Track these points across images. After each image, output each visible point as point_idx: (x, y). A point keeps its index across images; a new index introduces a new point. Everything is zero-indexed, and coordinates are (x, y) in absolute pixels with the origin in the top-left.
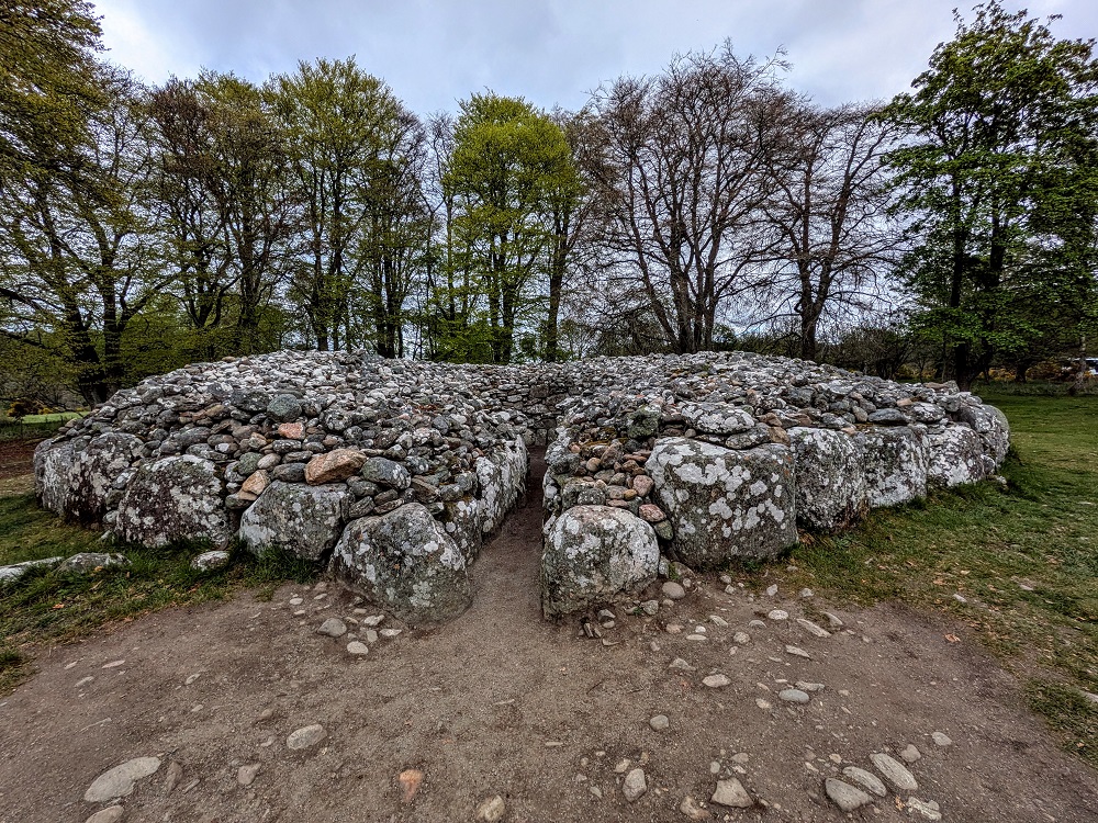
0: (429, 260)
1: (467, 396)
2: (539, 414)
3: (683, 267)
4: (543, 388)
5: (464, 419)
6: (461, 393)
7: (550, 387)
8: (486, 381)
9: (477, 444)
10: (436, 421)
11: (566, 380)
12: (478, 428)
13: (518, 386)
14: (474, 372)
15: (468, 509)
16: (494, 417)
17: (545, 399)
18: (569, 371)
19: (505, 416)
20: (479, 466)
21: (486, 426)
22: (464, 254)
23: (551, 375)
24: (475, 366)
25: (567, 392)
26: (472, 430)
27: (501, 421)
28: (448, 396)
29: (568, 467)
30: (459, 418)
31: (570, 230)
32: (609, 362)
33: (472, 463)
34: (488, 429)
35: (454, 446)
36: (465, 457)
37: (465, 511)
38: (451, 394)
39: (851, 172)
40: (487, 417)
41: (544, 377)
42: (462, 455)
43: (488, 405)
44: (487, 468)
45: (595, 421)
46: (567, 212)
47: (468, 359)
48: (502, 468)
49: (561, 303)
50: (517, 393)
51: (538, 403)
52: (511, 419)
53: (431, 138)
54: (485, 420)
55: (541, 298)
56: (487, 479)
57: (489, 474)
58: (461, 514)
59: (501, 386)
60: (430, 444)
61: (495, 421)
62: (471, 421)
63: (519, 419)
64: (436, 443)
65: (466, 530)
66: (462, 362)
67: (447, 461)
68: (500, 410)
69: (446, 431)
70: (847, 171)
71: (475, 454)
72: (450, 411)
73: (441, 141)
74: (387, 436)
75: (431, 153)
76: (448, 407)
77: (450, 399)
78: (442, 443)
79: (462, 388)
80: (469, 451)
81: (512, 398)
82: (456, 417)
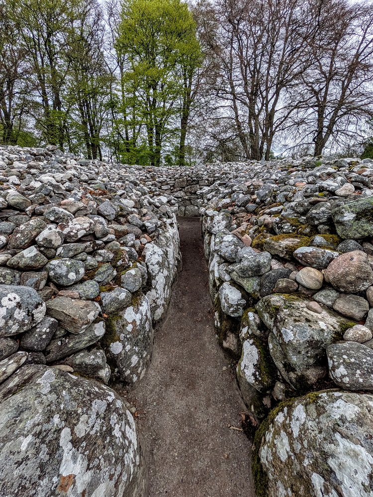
0: (112, 105)
1: (136, 184)
2: (181, 198)
3: (257, 111)
4: (183, 181)
5: (132, 203)
6: (131, 182)
7: (187, 181)
8: (148, 176)
9: (144, 229)
10: (102, 207)
11: (197, 176)
12: (144, 211)
13: (168, 180)
14: (140, 170)
15: (138, 316)
16: (156, 200)
17: (184, 188)
18: (198, 171)
19: (164, 199)
20: (148, 254)
21: (151, 208)
22: (131, 98)
23: (188, 173)
24: (141, 167)
25: (198, 183)
26: (140, 213)
27: (162, 203)
28: (120, 184)
29: (259, 271)
30: (128, 203)
31: (193, 88)
32: (222, 166)
33: (141, 251)
34: (152, 211)
35: (120, 235)
36: (133, 246)
37: (134, 322)
38: (124, 182)
39: (361, 50)
40: (151, 200)
41: (183, 174)
42: (129, 244)
43: (151, 192)
44: (156, 256)
45: (244, 207)
46: (190, 77)
47: (137, 163)
48: (168, 249)
49: (187, 133)
50: (167, 184)
51: (180, 190)
52: (169, 202)
53: (106, 17)
54: (150, 204)
55: (177, 129)
56: (156, 268)
57: (158, 263)
58: (130, 328)
59: (157, 180)
60: (92, 235)
61: (158, 204)
62: (139, 205)
63: (173, 201)
64: (98, 235)
65: (136, 344)
66: (133, 164)
67: (111, 256)
68: (159, 195)
69: (113, 217)
70: (358, 50)
71: (144, 240)
72: (121, 196)
73: (113, 18)
74: (22, 232)
75: (107, 27)
76: (119, 193)
77: (122, 186)
78: (105, 234)
79: (132, 179)
80: (138, 237)
81: (164, 187)
82: (124, 201)
